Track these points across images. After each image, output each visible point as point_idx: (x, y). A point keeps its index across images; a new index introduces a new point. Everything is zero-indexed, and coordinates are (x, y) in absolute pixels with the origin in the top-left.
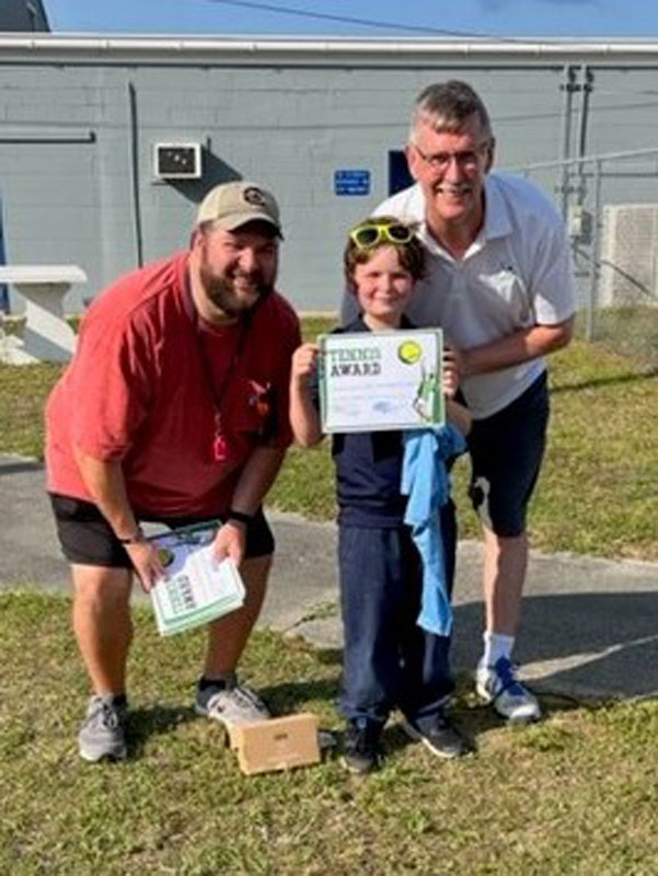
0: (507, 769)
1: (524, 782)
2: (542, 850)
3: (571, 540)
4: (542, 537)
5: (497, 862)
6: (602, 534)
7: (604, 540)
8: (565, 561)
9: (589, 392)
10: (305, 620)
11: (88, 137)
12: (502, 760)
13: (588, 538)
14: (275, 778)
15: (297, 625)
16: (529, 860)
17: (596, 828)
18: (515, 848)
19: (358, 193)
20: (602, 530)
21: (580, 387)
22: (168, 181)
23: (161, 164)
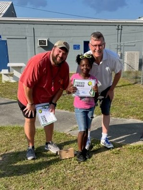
0: (109, 157)
1: (112, 160)
2: (116, 172)
3: (120, 115)
4: (114, 115)
5: (108, 174)
6: (125, 114)
7: (126, 115)
8: (119, 119)
9: (122, 87)
10: (70, 131)
11: (25, 38)
12: (108, 156)
13: (123, 115)
14: (66, 160)
15: (69, 132)
16: (113, 174)
17: (125, 168)
18: (111, 172)
19: (78, 49)
20: (125, 113)
21: (121, 86)
22: (41, 47)
23: (39, 43)
